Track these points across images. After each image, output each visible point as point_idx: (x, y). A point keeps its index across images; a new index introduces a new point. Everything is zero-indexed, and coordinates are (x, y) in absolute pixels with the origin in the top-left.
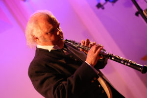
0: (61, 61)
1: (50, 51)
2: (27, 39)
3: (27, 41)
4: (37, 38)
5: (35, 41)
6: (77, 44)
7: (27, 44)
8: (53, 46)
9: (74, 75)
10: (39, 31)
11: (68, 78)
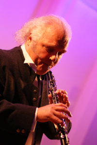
0: (21, 81)
1: (25, 62)
2: (22, 29)
3: (20, 31)
4: (31, 39)
5: (26, 39)
6: (54, 86)
7: (17, 32)
8: (33, 63)
9: (13, 104)
10: (40, 35)
11: (5, 100)
